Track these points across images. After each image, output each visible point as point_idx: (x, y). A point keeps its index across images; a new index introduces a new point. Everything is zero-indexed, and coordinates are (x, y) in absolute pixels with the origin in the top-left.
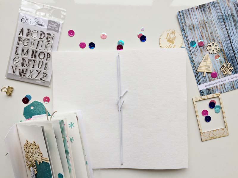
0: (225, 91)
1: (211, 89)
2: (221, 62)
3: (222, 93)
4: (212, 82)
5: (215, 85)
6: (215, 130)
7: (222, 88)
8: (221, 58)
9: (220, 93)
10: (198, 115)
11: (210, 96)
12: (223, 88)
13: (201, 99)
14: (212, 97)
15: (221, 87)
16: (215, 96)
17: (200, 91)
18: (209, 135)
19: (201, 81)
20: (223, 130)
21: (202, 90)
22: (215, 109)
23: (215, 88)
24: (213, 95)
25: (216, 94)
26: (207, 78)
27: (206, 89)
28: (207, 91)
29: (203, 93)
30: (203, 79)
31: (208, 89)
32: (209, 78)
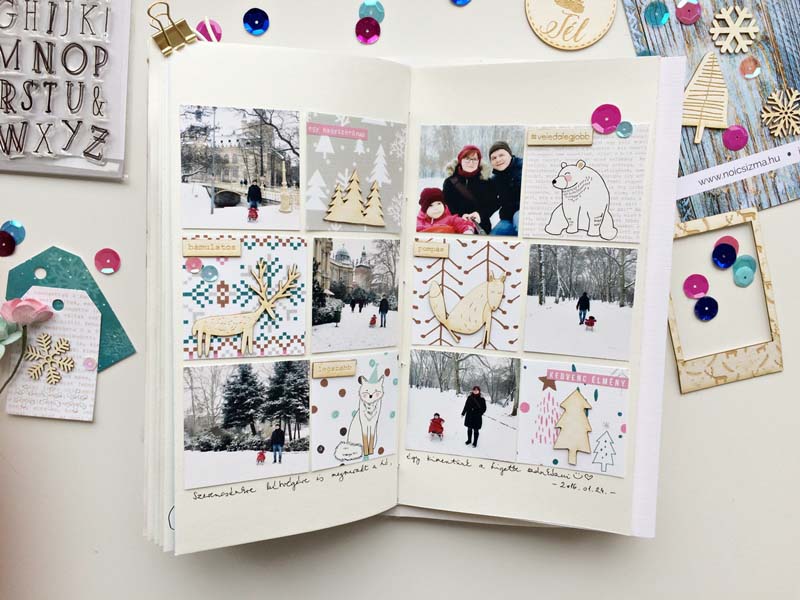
0: (774, 201)
1: (723, 195)
2: (763, 86)
3: (762, 209)
4: (727, 166)
5: (737, 178)
6: (734, 351)
7: (765, 187)
8: (765, 72)
9: (754, 210)
11: (717, 221)
12: (766, 191)
13: (681, 234)
14: (726, 224)
15: (761, 185)
16: (738, 220)
17: (680, 202)
18: (709, 370)
20: (762, 351)
21: (686, 198)
22: (734, 273)
23: (737, 189)
24: (729, 217)
25: (742, 211)
26: (706, 149)
27: (703, 194)
28: (707, 203)
29: (691, 211)
30: (693, 156)
31: (712, 194)
32: (716, 149)
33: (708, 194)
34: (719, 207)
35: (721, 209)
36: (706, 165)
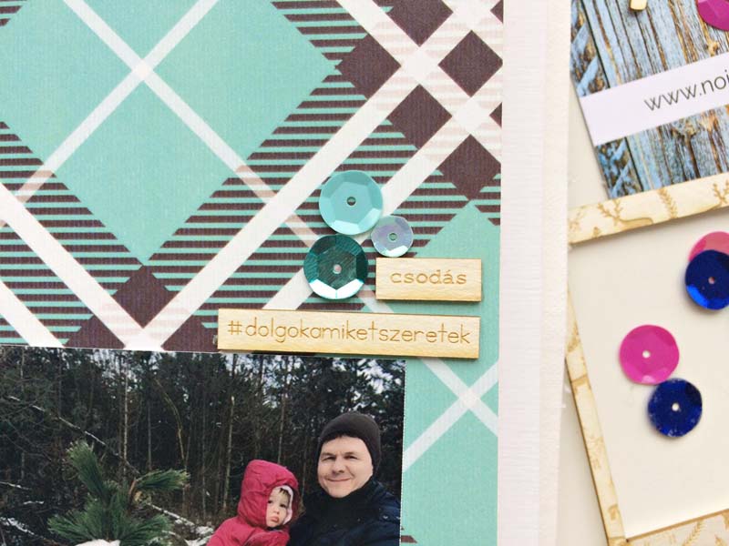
1: (704, 135)
10: (585, 378)
13: (608, 227)
14: (713, 202)
17: (603, 151)
19: (613, 57)
21: (618, 142)
26: (659, 25)
27: (656, 132)
28: (667, 153)
29: (629, 173)
30: (629, 41)
31: (677, 132)
32: (681, 26)
33: (667, 132)
34: (694, 162)
35: (700, 167)
36: (660, 63)
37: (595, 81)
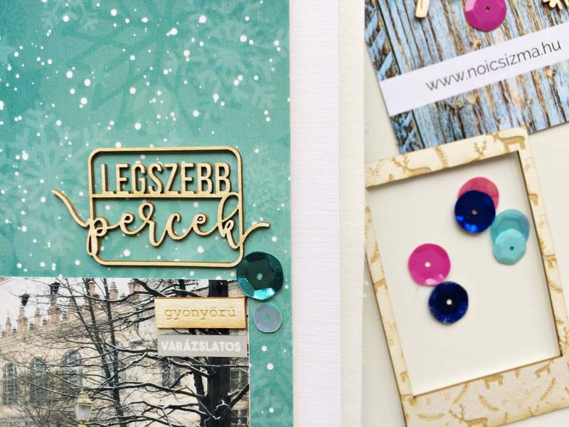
0: (555, 118)
1: (469, 108)
3: (535, 131)
4: (474, 58)
5: (492, 78)
6: (497, 376)
7: (539, 93)
9: (522, 131)
10: (383, 281)
11: (459, 151)
12: (541, 99)
13: (399, 174)
14: (474, 156)
15: (531, 91)
16: (496, 148)
17: (396, 120)
18: (457, 410)
19: (403, 52)
20: (544, 373)
21: (407, 113)
22: (493, 239)
23: (491, 97)
24: (480, 145)
25: (501, 135)
26: (437, 28)
27: (435, 106)
28: (442, 121)
29: (415, 135)
30: (415, 40)
31: (450, 106)
32: (453, 28)
33: (442, 106)
34: (462, 127)
35: (466, 130)
36: (438, 56)
37: (390, 69)
